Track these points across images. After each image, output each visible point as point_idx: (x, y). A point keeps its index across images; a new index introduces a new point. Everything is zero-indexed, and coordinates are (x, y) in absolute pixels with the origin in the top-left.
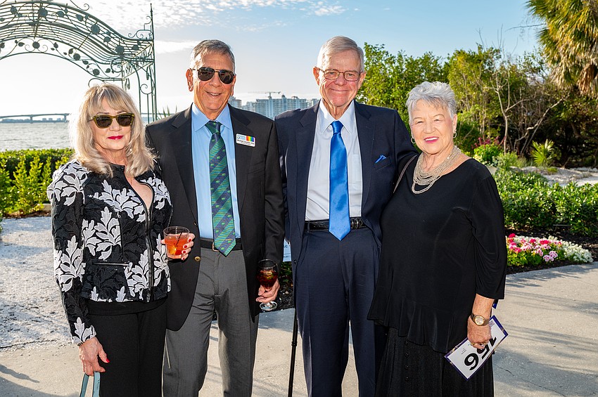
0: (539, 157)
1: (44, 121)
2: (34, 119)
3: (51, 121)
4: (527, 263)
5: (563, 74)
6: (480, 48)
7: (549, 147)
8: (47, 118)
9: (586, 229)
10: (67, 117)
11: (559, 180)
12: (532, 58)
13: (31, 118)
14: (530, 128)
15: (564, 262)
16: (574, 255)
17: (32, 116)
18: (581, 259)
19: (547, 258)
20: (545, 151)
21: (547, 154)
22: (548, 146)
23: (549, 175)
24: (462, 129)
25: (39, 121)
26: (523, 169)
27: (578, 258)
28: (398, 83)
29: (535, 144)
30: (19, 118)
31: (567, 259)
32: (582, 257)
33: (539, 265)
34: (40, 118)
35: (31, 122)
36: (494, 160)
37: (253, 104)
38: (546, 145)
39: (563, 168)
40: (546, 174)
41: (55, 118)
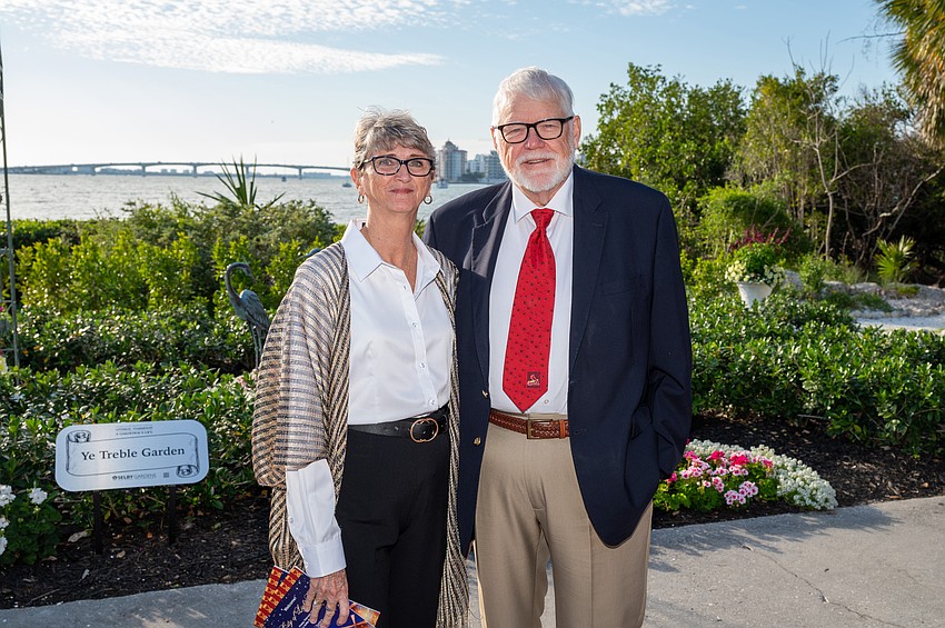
0: (887, 266)
1: (164, 173)
2: (148, 169)
3: (174, 174)
4: (688, 505)
5: (934, 122)
6: (801, 72)
7: (906, 249)
8: (169, 168)
9: (858, 429)
10: (198, 168)
11: (915, 309)
12: (896, 94)
13: (144, 168)
14: (885, 214)
15: (772, 506)
16: (796, 493)
17: (144, 165)
18: (809, 502)
19: (732, 497)
20: (898, 257)
21: (902, 261)
22: (904, 248)
23: (900, 298)
24: (759, 212)
25: (156, 174)
26: (853, 287)
27: (802, 499)
28: (671, 130)
29: (881, 243)
30: (126, 168)
31: (782, 498)
32: (812, 498)
33: (714, 510)
34: (158, 169)
35: (143, 173)
36: (767, 272)
37: (485, 157)
38: (901, 245)
39: (934, 287)
40: (892, 298)
41: (180, 169)
